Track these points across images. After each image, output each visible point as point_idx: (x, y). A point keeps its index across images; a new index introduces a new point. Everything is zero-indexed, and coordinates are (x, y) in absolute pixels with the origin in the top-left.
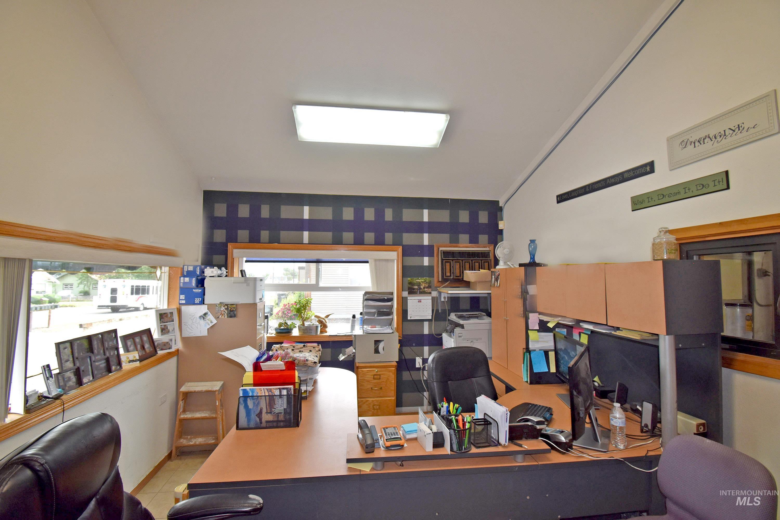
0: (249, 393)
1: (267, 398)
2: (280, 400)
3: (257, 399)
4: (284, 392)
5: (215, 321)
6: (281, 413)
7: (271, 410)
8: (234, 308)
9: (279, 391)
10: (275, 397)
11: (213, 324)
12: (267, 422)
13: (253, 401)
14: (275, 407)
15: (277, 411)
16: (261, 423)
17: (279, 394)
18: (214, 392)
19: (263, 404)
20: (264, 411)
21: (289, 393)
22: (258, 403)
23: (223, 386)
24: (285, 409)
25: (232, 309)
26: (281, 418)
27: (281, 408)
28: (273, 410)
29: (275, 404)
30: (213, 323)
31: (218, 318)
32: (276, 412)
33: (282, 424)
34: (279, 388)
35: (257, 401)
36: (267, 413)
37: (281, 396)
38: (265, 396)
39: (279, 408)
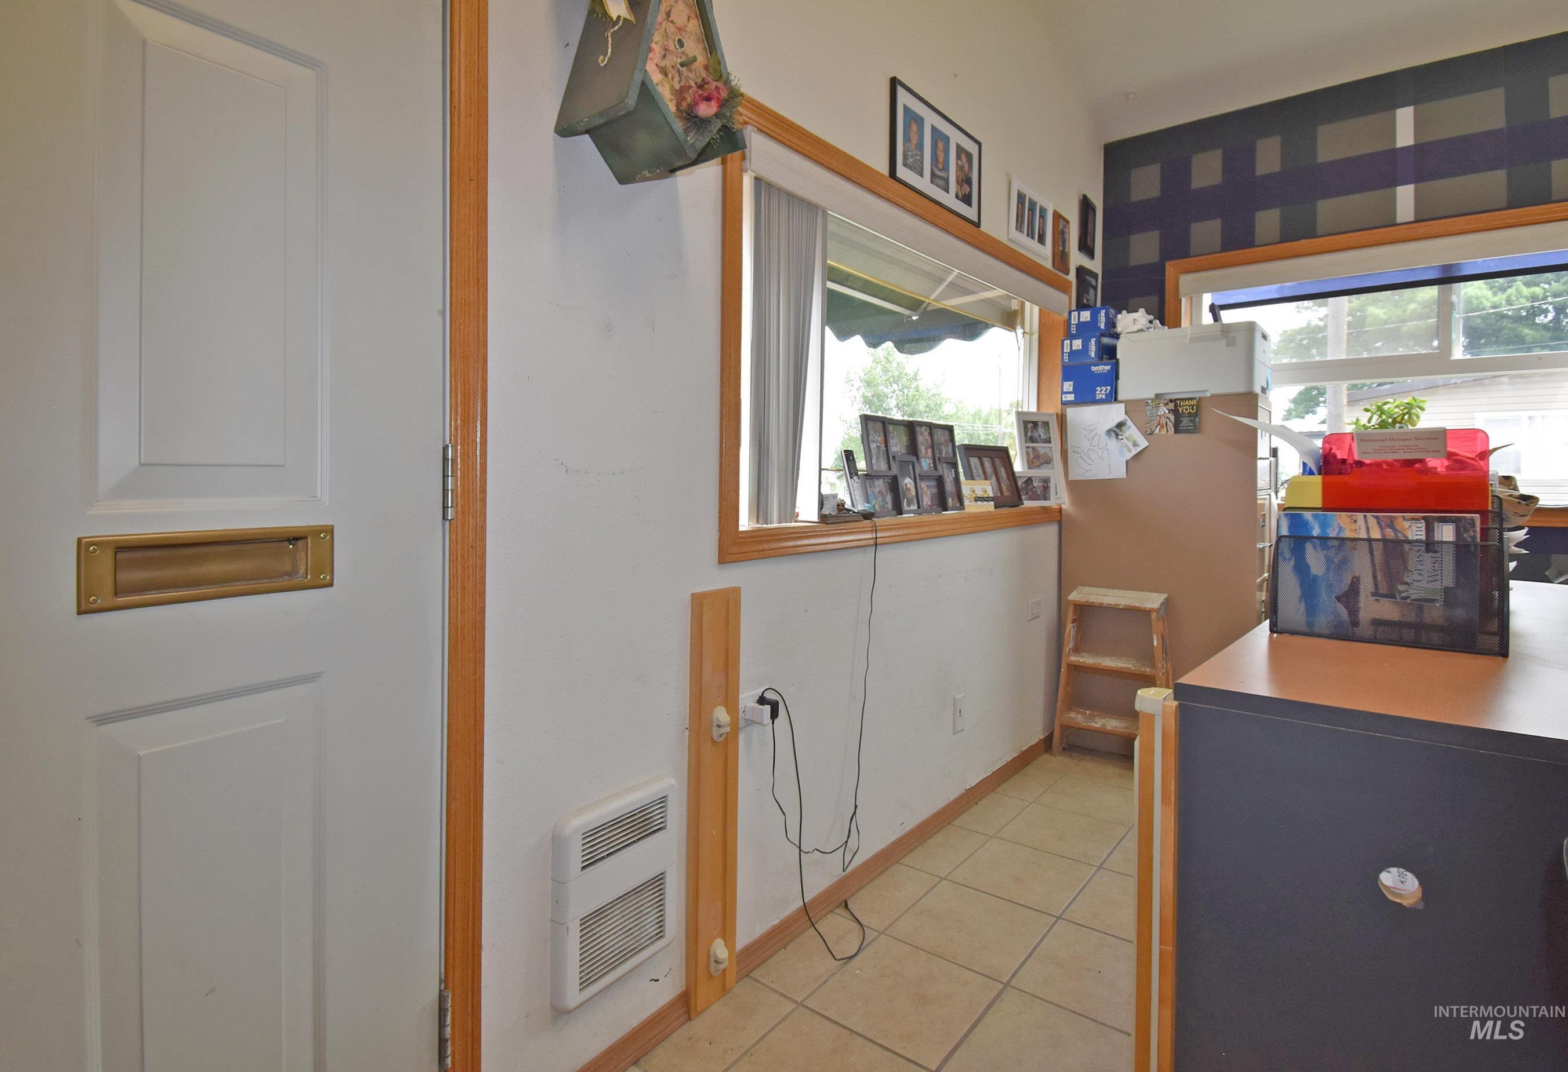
0: (1312, 528)
1: (1378, 548)
2: (1428, 557)
3: (1340, 547)
4: (1446, 533)
5: (1143, 443)
6: (1433, 601)
7: (1392, 587)
8: (1193, 406)
9: (1423, 529)
10: (1406, 547)
11: (1139, 449)
12: (1377, 623)
13: (1325, 552)
14: (1406, 579)
15: (1414, 593)
16: (1355, 623)
17: (1423, 538)
18: (1147, 612)
19: (1361, 565)
20: (1366, 586)
21: (1465, 535)
22: (1344, 561)
23: (1167, 603)
24: (1447, 590)
25: (1186, 410)
26: (1435, 614)
27: (1432, 585)
28: (1401, 588)
29: (1406, 569)
30: (1138, 446)
32: (1413, 597)
33: (1435, 637)
34: (1424, 518)
35: (1340, 557)
36: (1376, 594)
37: (1430, 545)
38: (1370, 540)
39: (1424, 584)
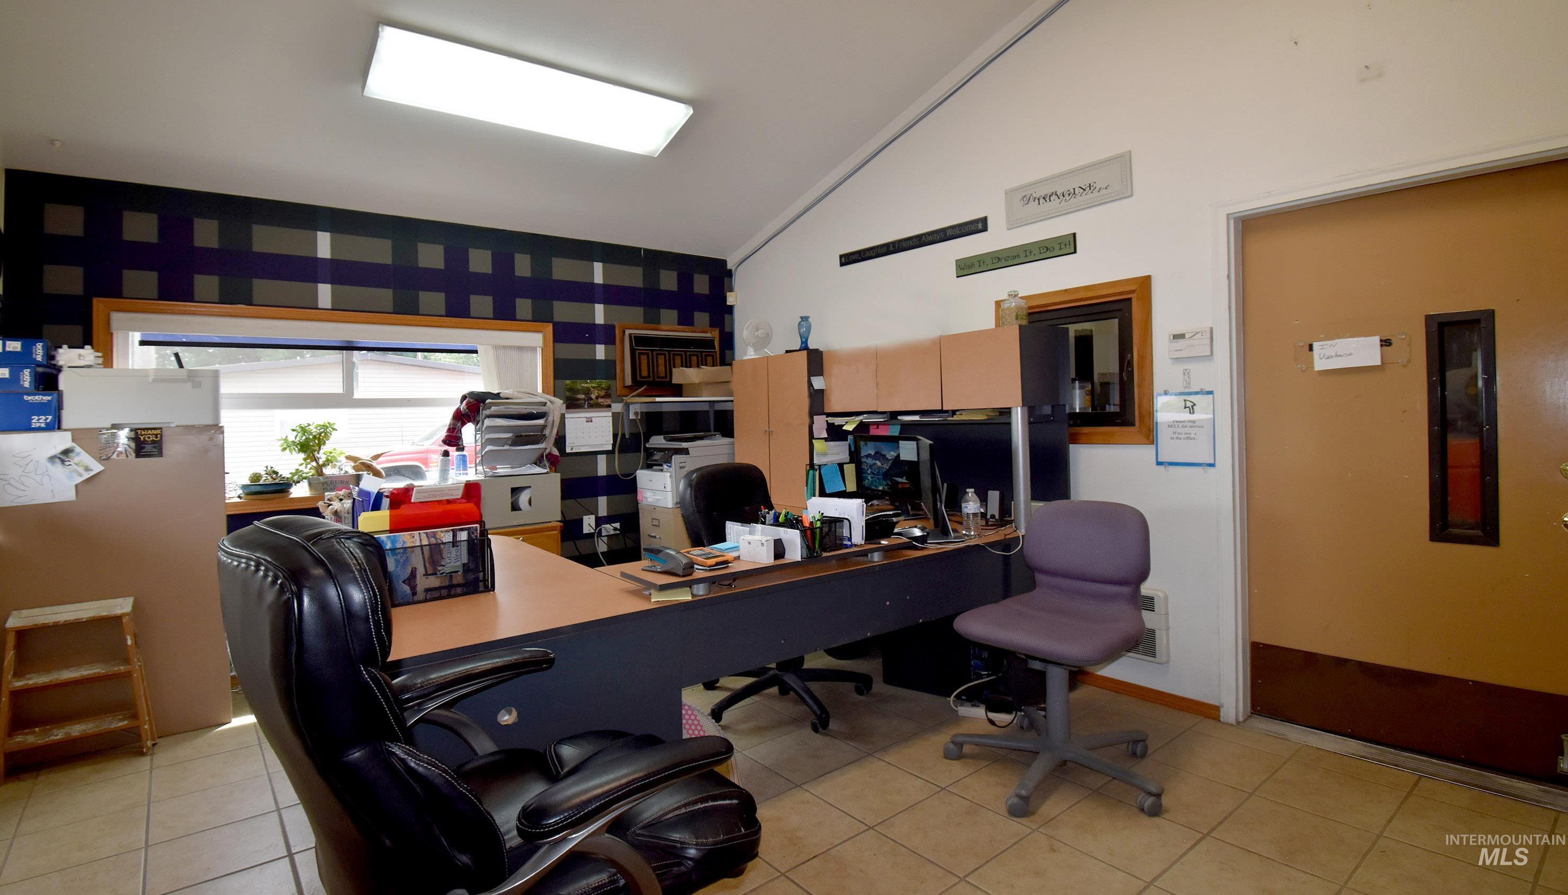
0: (386, 545)
1: (426, 550)
2: (453, 550)
3: (404, 553)
4: (463, 536)
5: (97, 467)
6: (457, 572)
7: (435, 569)
8: (156, 435)
9: (451, 536)
10: (442, 546)
11: (92, 474)
12: (427, 590)
13: (395, 557)
14: (443, 563)
15: (447, 570)
16: (414, 594)
17: (451, 540)
19: (417, 561)
20: (421, 571)
21: (473, 536)
22: (407, 560)
24: (464, 565)
25: (149, 438)
26: (458, 579)
27: (456, 564)
28: (440, 568)
29: (443, 558)
30: (92, 470)
31: (108, 458)
32: (447, 572)
33: (459, 590)
34: (452, 530)
35: (404, 558)
36: (426, 574)
37: (455, 543)
38: (421, 546)
39: (452, 564)
